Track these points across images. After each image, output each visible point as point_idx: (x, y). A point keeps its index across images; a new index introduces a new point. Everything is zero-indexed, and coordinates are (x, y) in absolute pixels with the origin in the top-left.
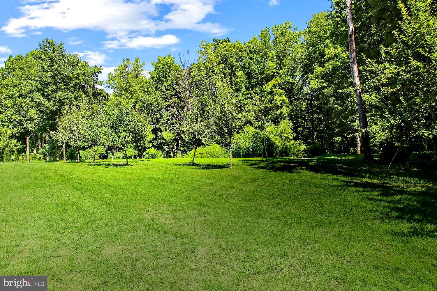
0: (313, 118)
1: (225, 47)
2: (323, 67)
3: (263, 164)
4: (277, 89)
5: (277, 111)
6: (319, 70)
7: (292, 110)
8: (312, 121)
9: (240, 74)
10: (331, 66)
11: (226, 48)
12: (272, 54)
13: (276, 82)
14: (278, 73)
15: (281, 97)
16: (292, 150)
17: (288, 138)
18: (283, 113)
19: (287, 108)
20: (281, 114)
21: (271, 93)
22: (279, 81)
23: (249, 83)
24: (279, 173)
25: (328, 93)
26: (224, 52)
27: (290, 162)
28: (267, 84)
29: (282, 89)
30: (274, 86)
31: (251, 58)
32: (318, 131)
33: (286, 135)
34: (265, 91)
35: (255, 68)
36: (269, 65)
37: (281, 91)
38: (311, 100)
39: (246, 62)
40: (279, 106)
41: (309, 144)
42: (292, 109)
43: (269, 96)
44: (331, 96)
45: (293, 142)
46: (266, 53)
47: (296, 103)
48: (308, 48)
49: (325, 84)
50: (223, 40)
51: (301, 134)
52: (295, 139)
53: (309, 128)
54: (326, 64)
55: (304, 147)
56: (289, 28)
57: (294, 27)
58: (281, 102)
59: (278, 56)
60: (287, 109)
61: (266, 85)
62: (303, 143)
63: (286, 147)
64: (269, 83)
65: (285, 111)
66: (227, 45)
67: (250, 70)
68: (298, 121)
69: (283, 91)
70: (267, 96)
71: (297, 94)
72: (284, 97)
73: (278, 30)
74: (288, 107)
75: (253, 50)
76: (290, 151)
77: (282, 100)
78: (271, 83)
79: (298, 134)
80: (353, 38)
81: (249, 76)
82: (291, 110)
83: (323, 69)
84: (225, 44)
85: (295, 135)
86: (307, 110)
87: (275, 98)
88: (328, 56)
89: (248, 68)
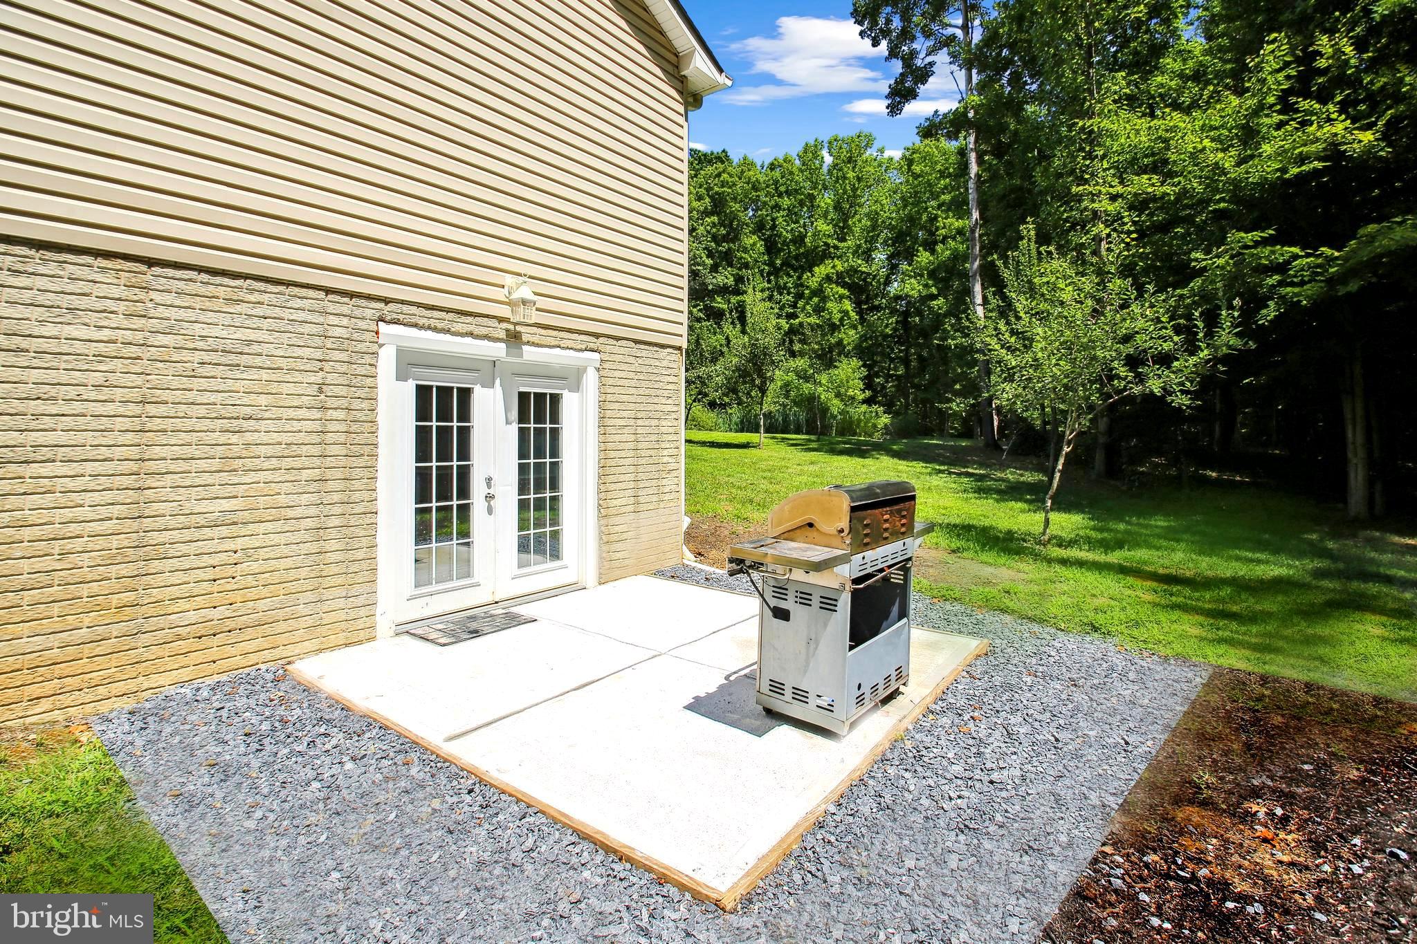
0: (907, 355)
1: (719, 175)
2: (933, 252)
3: (814, 445)
4: (834, 286)
5: (832, 334)
6: (924, 257)
7: (864, 338)
8: (906, 362)
9: (751, 242)
10: (948, 252)
11: (722, 179)
12: (826, 200)
13: (832, 271)
14: (836, 247)
15: (841, 305)
16: (862, 424)
17: (853, 398)
18: (845, 342)
19: (854, 331)
20: (840, 343)
21: (819, 292)
22: (840, 268)
23: (771, 264)
24: (844, 458)
25: (940, 308)
26: (716, 189)
27: (860, 443)
28: (811, 271)
29: (844, 285)
30: (828, 278)
31: (777, 207)
32: (917, 387)
33: (851, 393)
34: (808, 287)
35: (786, 230)
36: (819, 228)
37: (841, 291)
38: (906, 314)
39: (767, 215)
40: (834, 324)
41: (896, 414)
42: (864, 335)
43: (816, 300)
44: (945, 315)
45: (864, 407)
46: (812, 198)
47: (873, 317)
48: (905, 206)
49: (934, 290)
50: (712, 153)
51: (881, 391)
52: (868, 401)
53: (898, 378)
54: (939, 248)
55: (885, 420)
56: (867, 146)
57: (877, 145)
58: (839, 316)
59: (837, 207)
60: (852, 332)
61: (809, 274)
62: (885, 413)
63: (850, 417)
64: (816, 269)
65: (850, 336)
66: (724, 171)
67: (776, 235)
68: (875, 363)
69: (846, 292)
70: (811, 298)
71: (876, 296)
72: (848, 305)
73: (841, 148)
74: (855, 327)
75: (782, 189)
76: (858, 426)
77: (843, 311)
78: (821, 271)
79: (874, 391)
80: (977, 235)
81: (771, 247)
82: (861, 337)
83: (931, 258)
84: (720, 166)
85: (868, 393)
86: (897, 336)
87: (829, 305)
88: (943, 232)
89: (770, 229)
